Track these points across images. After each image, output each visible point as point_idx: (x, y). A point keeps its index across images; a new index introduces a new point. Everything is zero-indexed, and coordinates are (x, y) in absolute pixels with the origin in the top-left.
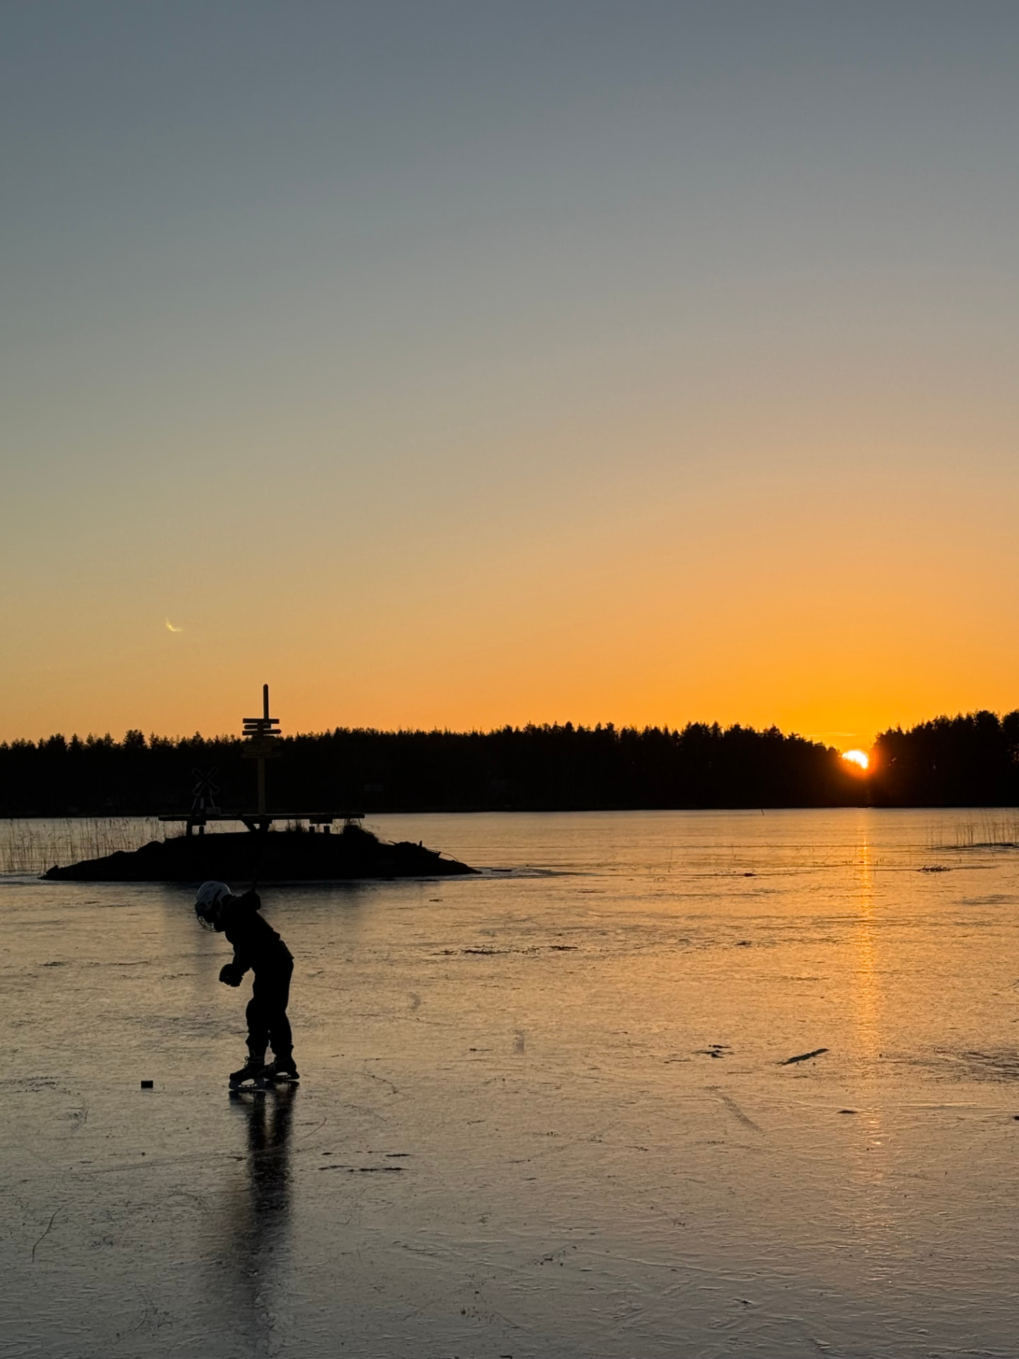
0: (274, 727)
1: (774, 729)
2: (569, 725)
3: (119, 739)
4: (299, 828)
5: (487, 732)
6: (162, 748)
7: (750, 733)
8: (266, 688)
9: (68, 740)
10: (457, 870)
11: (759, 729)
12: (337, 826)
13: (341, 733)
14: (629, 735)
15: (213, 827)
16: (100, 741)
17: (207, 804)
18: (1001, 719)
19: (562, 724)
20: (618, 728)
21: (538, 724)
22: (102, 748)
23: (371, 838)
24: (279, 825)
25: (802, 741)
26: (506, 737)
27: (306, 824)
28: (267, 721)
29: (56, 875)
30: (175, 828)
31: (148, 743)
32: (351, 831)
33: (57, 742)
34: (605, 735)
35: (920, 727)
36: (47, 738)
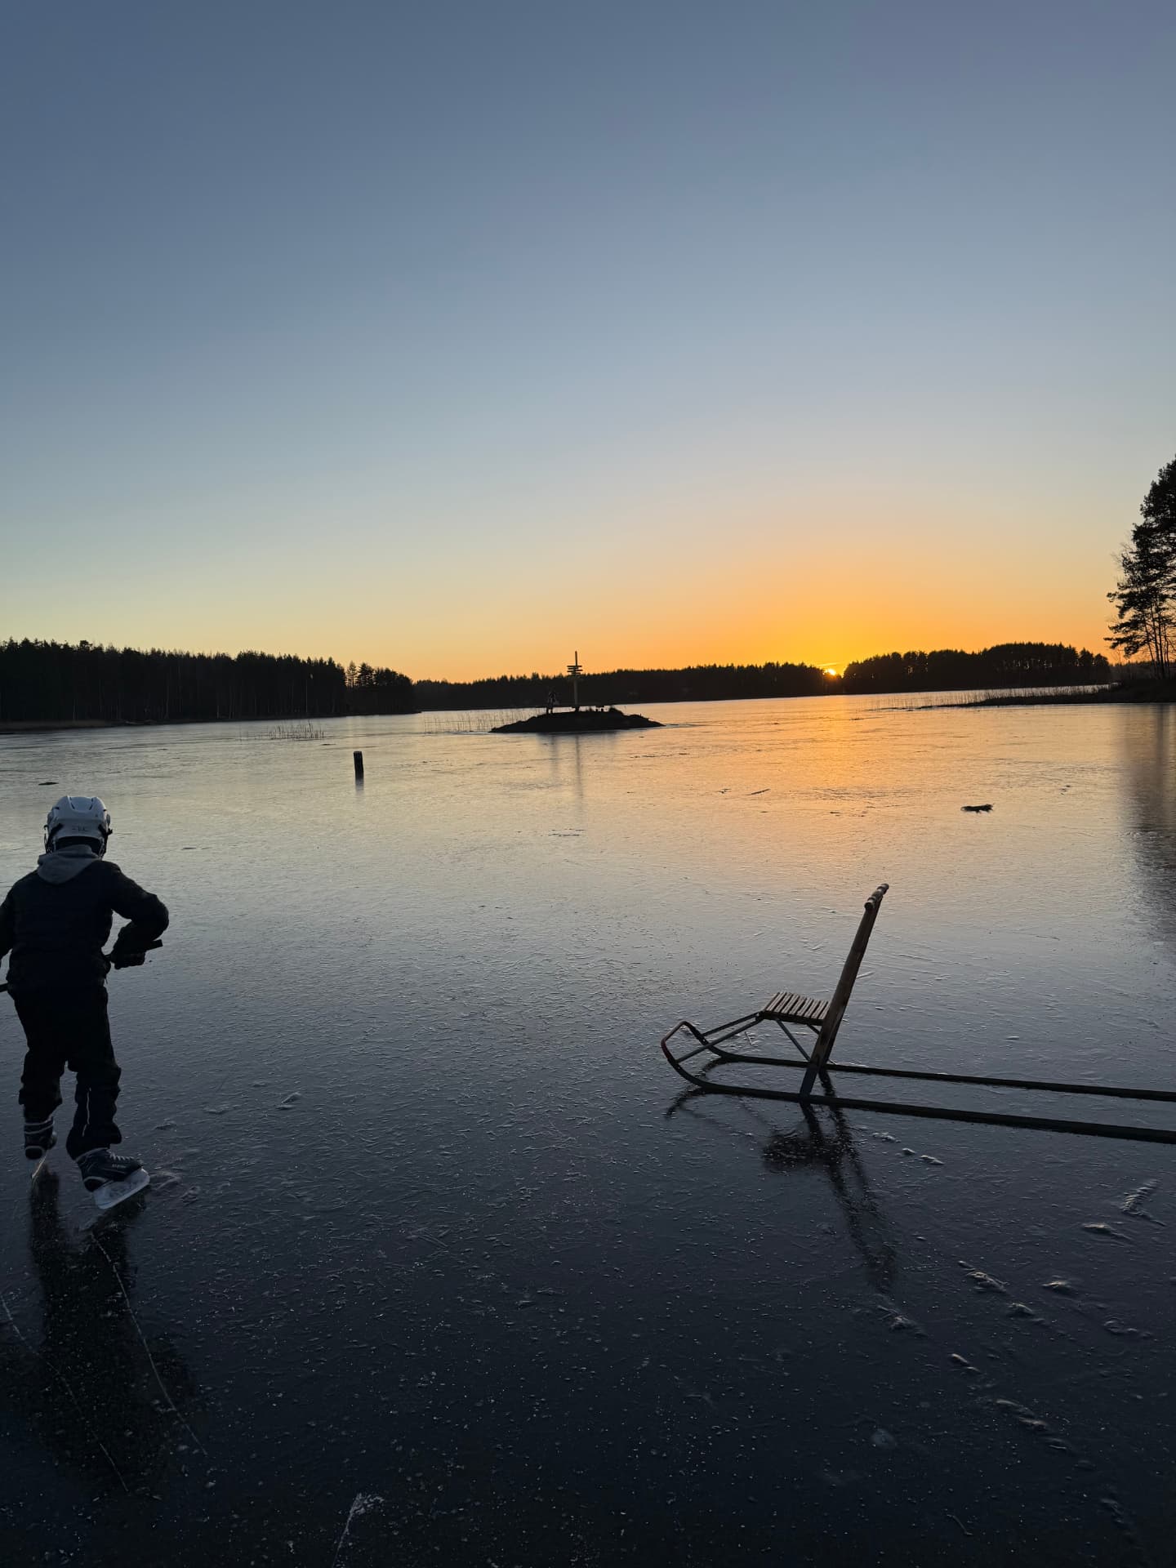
0: (580, 668)
1: (803, 664)
2: (715, 665)
3: (529, 676)
4: (591, 710)
5: (680, 669)
6: (546, 680)
7: (792, 666)
8: (576, 653)
9: (509, 677)
10: (656, 725)
11: (797, 664)
12: (606, 709)
13: (620, 671)
14: (741, 668)
15: (556, 710)
16: (521, 678)
17: (553, 700)
18: (902, 656)
19: (712, 664)
20: (736, 666)
21: (702, 665)
22: (522, 680)
23: (620, 713)
24: (583, 709)
25: (814, 668)
26: (689, 671)
27: (594, 708)
28: (577, 666)
29: (495, 731)
30: (543, 711)
31: (541, 677)
32: (612, 710)
33: (504, 678)
34: (730, 669)
35: (866, 661)
36: (500, 677)
